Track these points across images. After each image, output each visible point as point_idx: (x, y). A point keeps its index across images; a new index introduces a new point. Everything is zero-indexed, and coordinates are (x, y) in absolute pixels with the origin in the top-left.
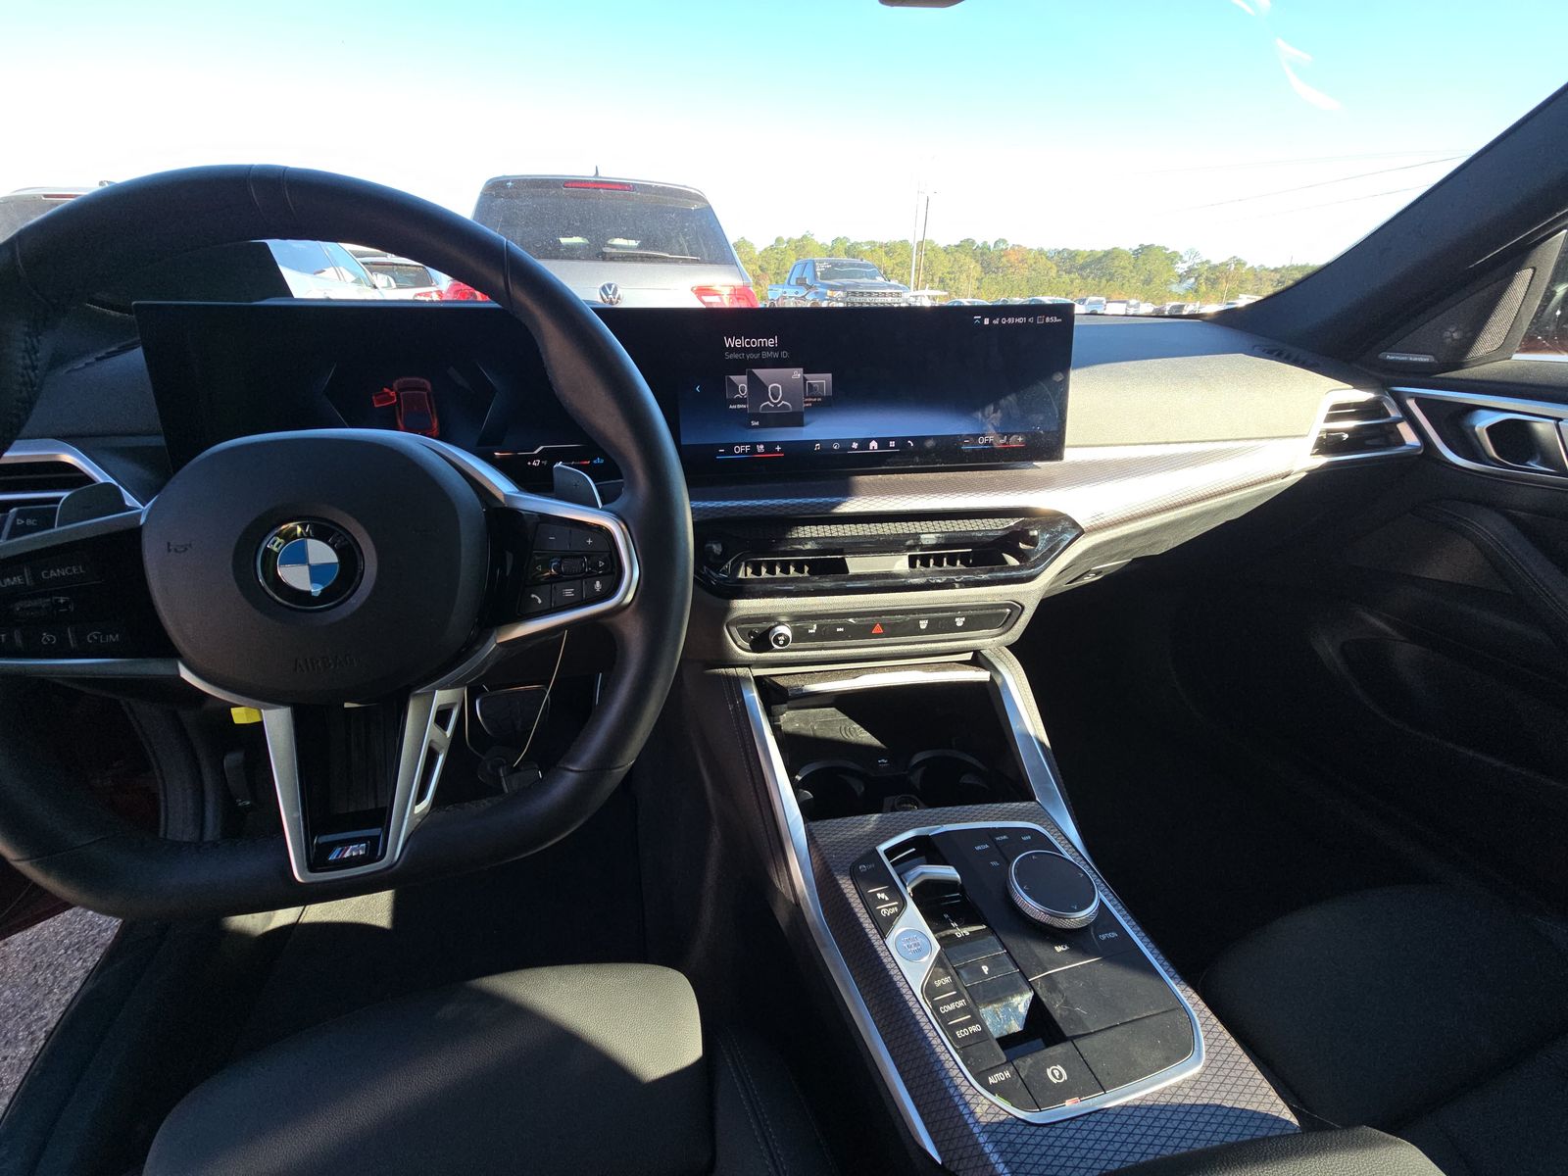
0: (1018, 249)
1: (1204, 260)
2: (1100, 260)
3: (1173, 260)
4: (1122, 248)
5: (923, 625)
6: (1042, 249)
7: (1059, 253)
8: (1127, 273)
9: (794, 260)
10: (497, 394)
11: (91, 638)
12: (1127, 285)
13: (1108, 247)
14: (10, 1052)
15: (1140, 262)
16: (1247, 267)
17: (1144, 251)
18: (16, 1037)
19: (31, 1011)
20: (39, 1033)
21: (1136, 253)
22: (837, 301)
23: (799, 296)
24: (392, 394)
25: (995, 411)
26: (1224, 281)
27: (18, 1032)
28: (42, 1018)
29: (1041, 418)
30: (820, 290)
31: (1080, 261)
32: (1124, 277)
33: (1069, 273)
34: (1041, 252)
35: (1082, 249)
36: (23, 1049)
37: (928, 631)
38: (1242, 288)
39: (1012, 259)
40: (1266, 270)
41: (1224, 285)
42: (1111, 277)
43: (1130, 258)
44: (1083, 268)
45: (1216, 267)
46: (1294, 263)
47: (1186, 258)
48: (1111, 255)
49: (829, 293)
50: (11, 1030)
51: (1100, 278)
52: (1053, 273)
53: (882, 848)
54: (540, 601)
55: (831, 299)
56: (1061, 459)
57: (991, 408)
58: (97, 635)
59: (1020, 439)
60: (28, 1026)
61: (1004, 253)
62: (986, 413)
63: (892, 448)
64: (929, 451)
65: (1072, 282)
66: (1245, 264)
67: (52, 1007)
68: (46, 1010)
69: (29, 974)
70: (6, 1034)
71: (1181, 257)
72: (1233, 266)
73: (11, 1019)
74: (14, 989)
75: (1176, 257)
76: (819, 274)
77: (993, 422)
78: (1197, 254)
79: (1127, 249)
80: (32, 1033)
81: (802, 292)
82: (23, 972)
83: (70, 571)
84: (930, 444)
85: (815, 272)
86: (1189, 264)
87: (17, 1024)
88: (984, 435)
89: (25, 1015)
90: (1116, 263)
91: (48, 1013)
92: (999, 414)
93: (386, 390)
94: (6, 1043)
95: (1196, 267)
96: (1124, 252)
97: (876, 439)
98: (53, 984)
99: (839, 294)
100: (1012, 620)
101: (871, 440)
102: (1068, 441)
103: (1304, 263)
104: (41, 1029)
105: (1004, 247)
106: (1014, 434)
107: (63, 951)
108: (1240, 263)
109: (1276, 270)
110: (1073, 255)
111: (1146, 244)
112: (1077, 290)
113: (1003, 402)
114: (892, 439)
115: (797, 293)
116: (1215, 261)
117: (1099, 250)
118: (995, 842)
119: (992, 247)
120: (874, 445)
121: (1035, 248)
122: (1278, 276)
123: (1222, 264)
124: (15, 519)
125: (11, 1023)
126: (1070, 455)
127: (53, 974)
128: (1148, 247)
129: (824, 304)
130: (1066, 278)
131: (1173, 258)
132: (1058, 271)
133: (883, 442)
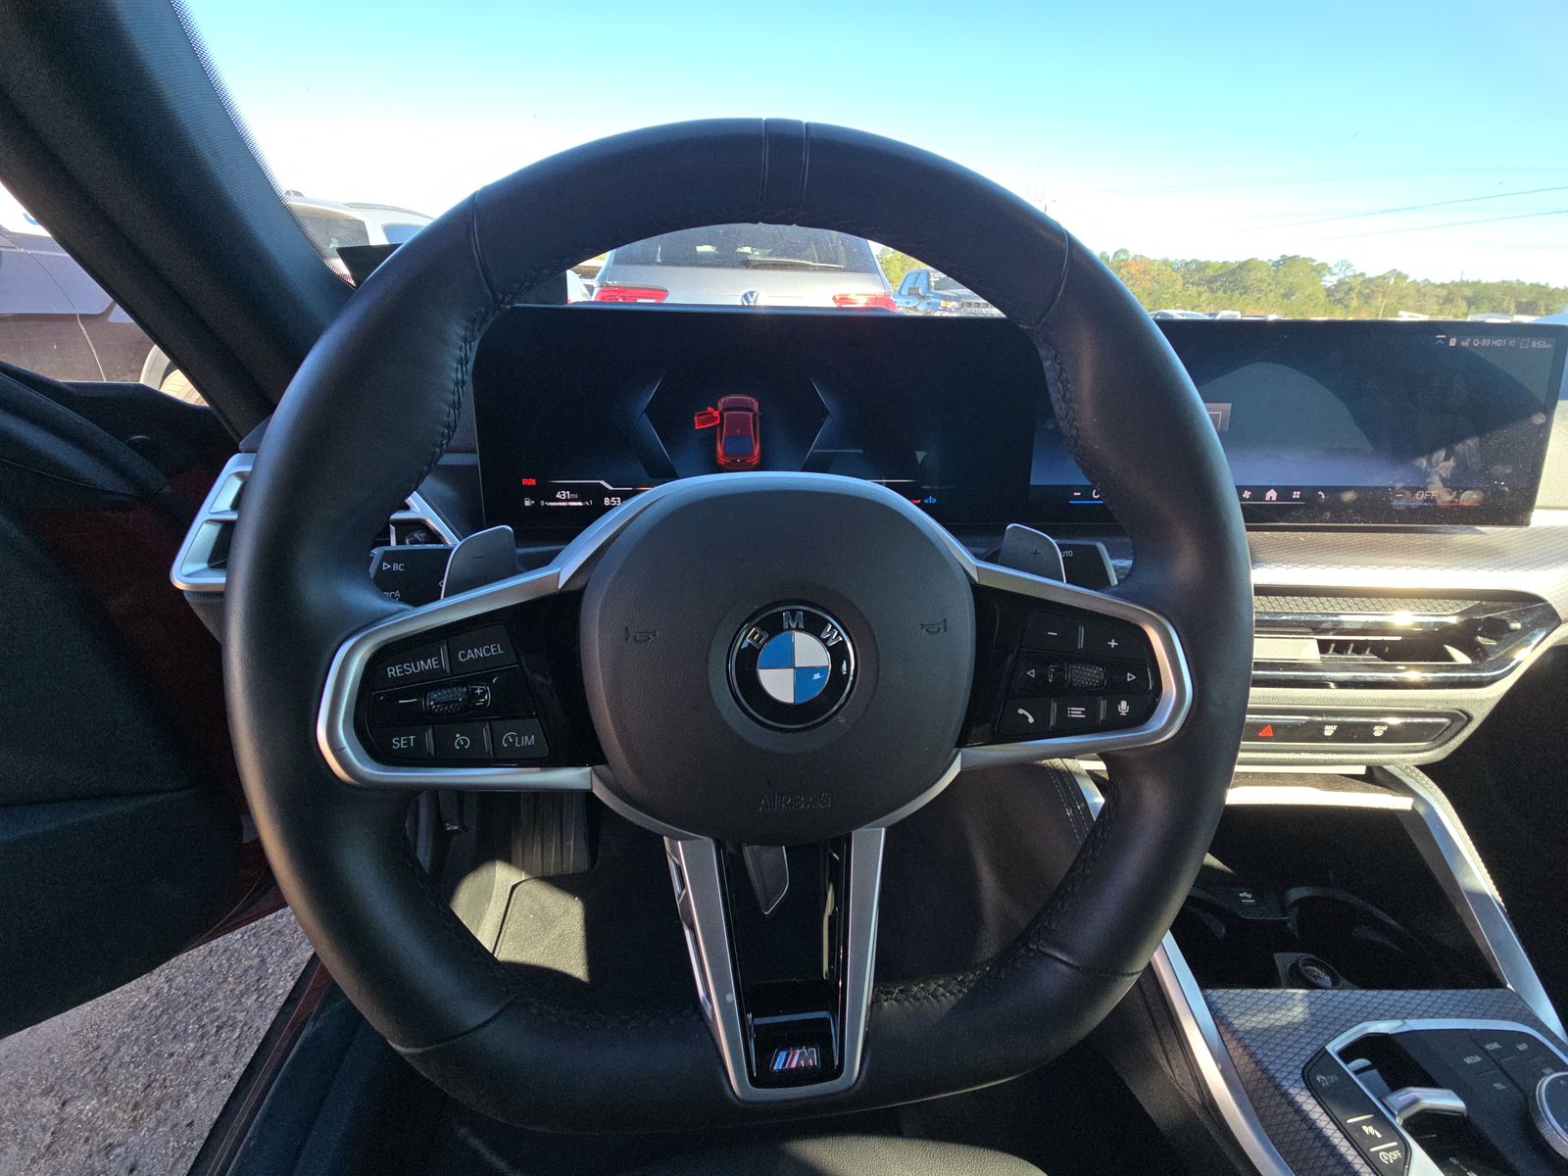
0: (1140, 260)
1: (1358, 273)
2: (1232, 272)
3: (1320, 272)
4: (1260, 259)
5: (1329, 731)
6: (1167, 260)
7: (1187, 264)
8: (1264, 286)
9: (898, 270)
10: (829, 417)
11: (507, 740)
12: (1263, 299)
13: (1243, 258)
14: (177, 1047)
15: (1281, 274)
16: (1408, 281)
17: (1287, 262)
18: (185, 1031)
19: (204, 1001)
20: (209, 1028)
21: (1277, 264)
22: (950, 311)
23: (910, 306)
24: (716, 414)
25: (1447, 459)
26: (1380, 296)
27: (187, 1025)
28: (214, 1010)
29: (1509, 471)
30: (933, 300)
31: (1210, 272)
32: (1261, 291)
33: (1199, 285)
34: (1166, 262)
35: (1213, 261)
36: (192, 1045)
37: (1335, 738)
38: (1400, 303)
39: (1133, 271)
40: (1431, 284)
41: (1380, 300)
42: (1246, 291)
43: (1269, 270)
44: (1210, 281)
45: (1371, 280)
46: (1465, 279)
47: (1335, 270)
48: (1245, 266)
49: (943, 303)
50: (180, 1022)
51: (1233, 291)
52: (1179, 286)
53: (1334, 1047)
54: (1031, 720)
55: (945, 309)
56: (1527, 524)
57: (1442, 454)
58: (512, 736)
59: (1475, 496)
60: (200, 1019)
61: (1125, 263)
62: (1434, 460)
63: (1296, 500)
64: (1346, 506)
65: (1200, 295)
66: (1406, 277)
67: (225, 997)
68: (219, 1001)
69: (204, 958)
70: (175, 1026)
71: (1330, 269)
72: (1393, 279)
73: (181, 1009)
74: (188, 975)
75: (1324, 269)
76: (933, 284)
77: (1441, 472)
78: (1349, 266)
79: (1266, 260)
80: (203, 1027)
81: (914, 302)
82: (198, 956)
83: (488, 651)
84: (1348, 496)
85: (929, 282)
86: (1341, 276)
87: (187, 1016)
88: (1425, 489)
89: (196, 1005)
90: (1252, 275)
91: (221, 1005)
92: (1451, 463)
93: (710, 409)
94: (175, 1037)
95: (1347, 280)
96: (1263, 263)
97: (1276, 488)
98: (228, 972)
99: (953, 304)
100: (1449, 734)
101: (1269, 488)
102: (1539, 500)
103: (1476, 280)
104: (213, 1022)
105: (1124, 257)
106: (1466, 490)
107: (239, 936)
108: (1400, 276)
109: (1442, 285)
110: (1202, 267)
111: (1290, 254)
112: (1204, 304)
113: (1459, 447)
114: (1297, 488)
115: (908, 303)
116: (1370, 274)
117: (1233, 262)
118: (1487, 1052)
119: (1111, 258)
120: (1272, 495)
121: (1160, 258)
122: (1445, 292)
123: (1379, 277)
124: (381, 565)
125: (181, 1014)
126: (1539, 518)
127: (228, 960)
128: (1291, 258)
129: (937, 314)
130: (1193, 290)
131: (1321, 269)
132: (1184, 284)
133: (1284, 492)
